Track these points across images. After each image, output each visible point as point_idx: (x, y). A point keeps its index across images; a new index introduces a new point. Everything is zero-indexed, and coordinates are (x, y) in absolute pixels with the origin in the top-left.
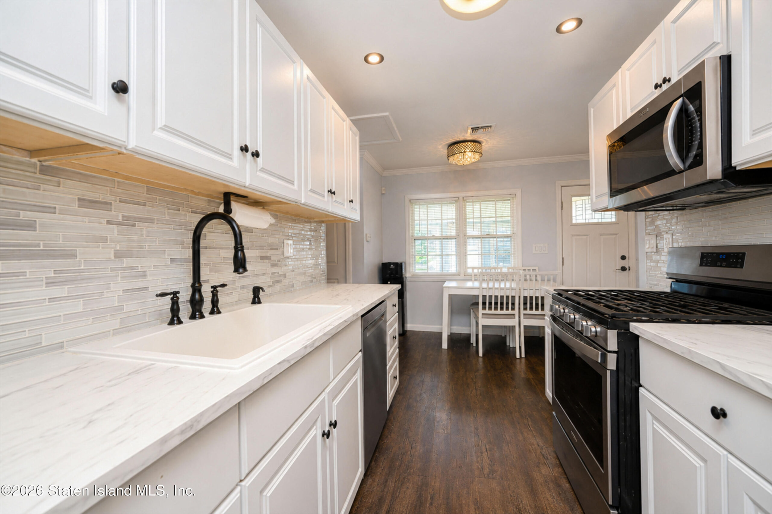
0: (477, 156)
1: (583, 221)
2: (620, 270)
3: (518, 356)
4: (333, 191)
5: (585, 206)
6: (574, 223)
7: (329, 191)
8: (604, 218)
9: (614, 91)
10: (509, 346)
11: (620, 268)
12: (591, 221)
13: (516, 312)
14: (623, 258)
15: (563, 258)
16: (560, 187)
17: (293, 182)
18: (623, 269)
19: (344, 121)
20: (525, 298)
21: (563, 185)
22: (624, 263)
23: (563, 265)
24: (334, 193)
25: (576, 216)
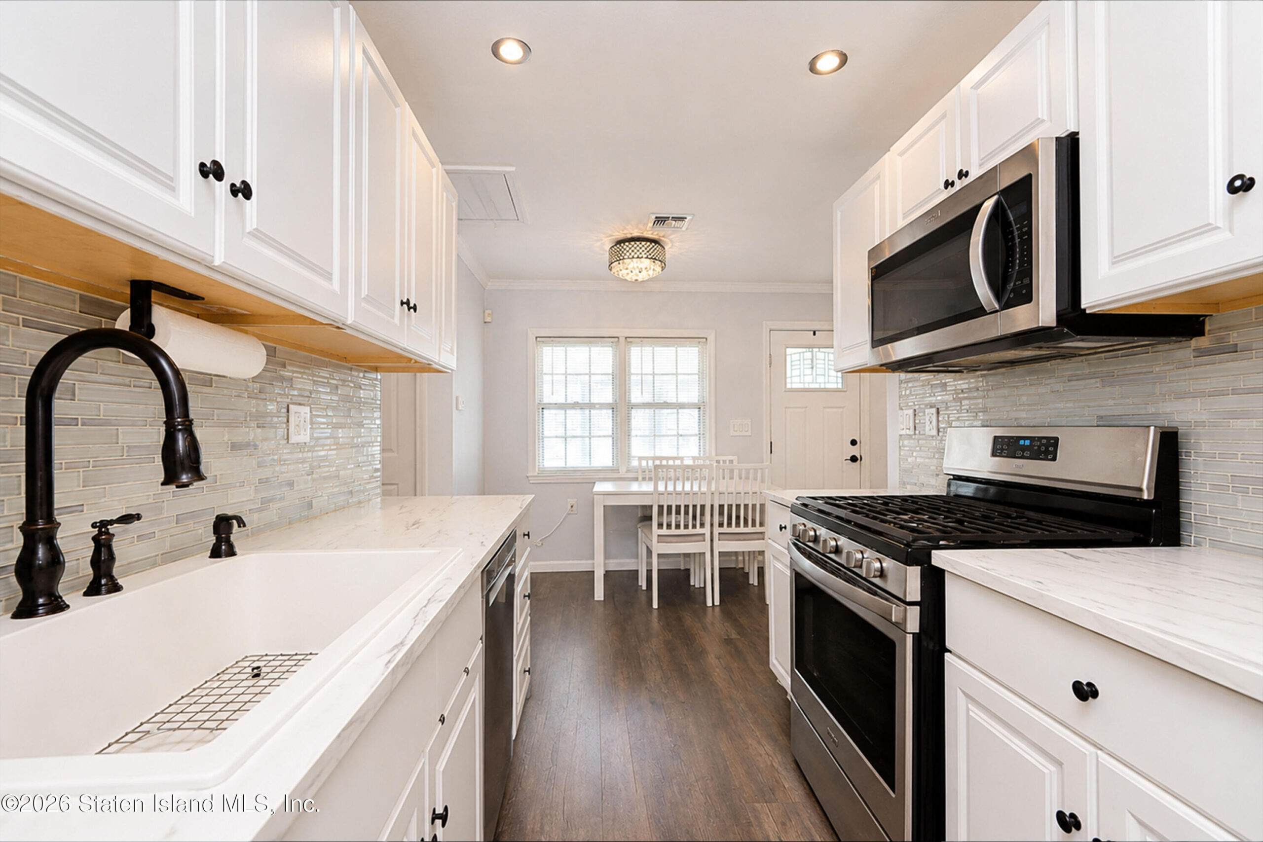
0: (657, 267)
1: (801, 386)
2: (850, 461)
3: (709, 604)
4: (412, 305)
5: (803, 362)
6: (789, 389)
7: (402, 303)
8: (828, 382)
9: (877, 187)
10: (694, 586)
11: (849, 458)
12: (812, 386)
13: (706, 530)
14: (854, 443)
15: (771, 443)
16: (769, 330)
17: (331, 274)
18: (854, 459)
19: (433, 166)
20: (721, 507)
21: (773, 328)
22: (854, 451)
23: (771, 452)
24: (415, 308)
25: (791, 377)
